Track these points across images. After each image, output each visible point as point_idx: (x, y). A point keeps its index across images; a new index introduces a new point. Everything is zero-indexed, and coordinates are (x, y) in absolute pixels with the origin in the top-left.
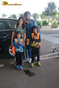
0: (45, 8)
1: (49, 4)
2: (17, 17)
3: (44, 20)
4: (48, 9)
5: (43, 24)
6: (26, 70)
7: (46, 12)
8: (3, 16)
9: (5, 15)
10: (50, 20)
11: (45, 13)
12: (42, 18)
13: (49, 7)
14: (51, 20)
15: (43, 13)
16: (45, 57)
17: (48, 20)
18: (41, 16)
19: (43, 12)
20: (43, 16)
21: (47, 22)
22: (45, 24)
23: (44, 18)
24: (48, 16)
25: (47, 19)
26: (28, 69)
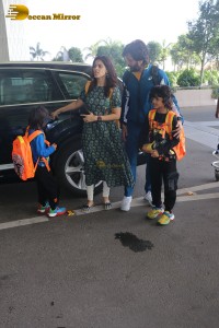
0: (190, 24)
1: (203, 8)
2: (83, 58)
3: (184, 67)
4: (199, 25)
5: (179, 82)
6: (124, 231)
7: (190, 36)
8: (34, 55)
9: (39, 52)
10: (205, 67)
11: (188, 41)
12: (176, 59)
13: (203, 17)
14: (209, 68)
15: (182, 43)
16: (187, 194)
17: (198, 68)
18: (172, 52)
19: (181, 38)
20: (180, 53)
21: (196, 75)
22: (188, 81)
23: (186, 60)
24: (201, 54)
25: (196, 62)
26: (129, 231)
